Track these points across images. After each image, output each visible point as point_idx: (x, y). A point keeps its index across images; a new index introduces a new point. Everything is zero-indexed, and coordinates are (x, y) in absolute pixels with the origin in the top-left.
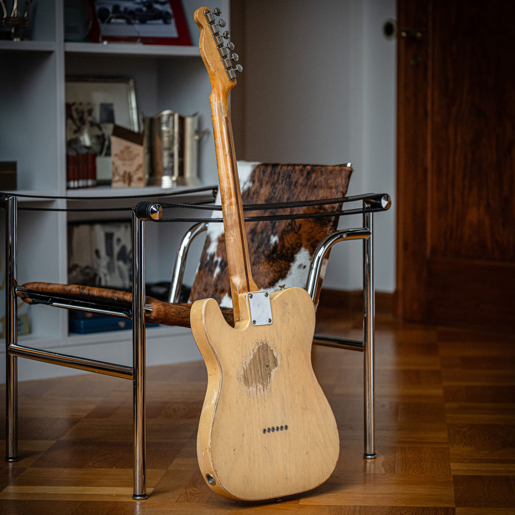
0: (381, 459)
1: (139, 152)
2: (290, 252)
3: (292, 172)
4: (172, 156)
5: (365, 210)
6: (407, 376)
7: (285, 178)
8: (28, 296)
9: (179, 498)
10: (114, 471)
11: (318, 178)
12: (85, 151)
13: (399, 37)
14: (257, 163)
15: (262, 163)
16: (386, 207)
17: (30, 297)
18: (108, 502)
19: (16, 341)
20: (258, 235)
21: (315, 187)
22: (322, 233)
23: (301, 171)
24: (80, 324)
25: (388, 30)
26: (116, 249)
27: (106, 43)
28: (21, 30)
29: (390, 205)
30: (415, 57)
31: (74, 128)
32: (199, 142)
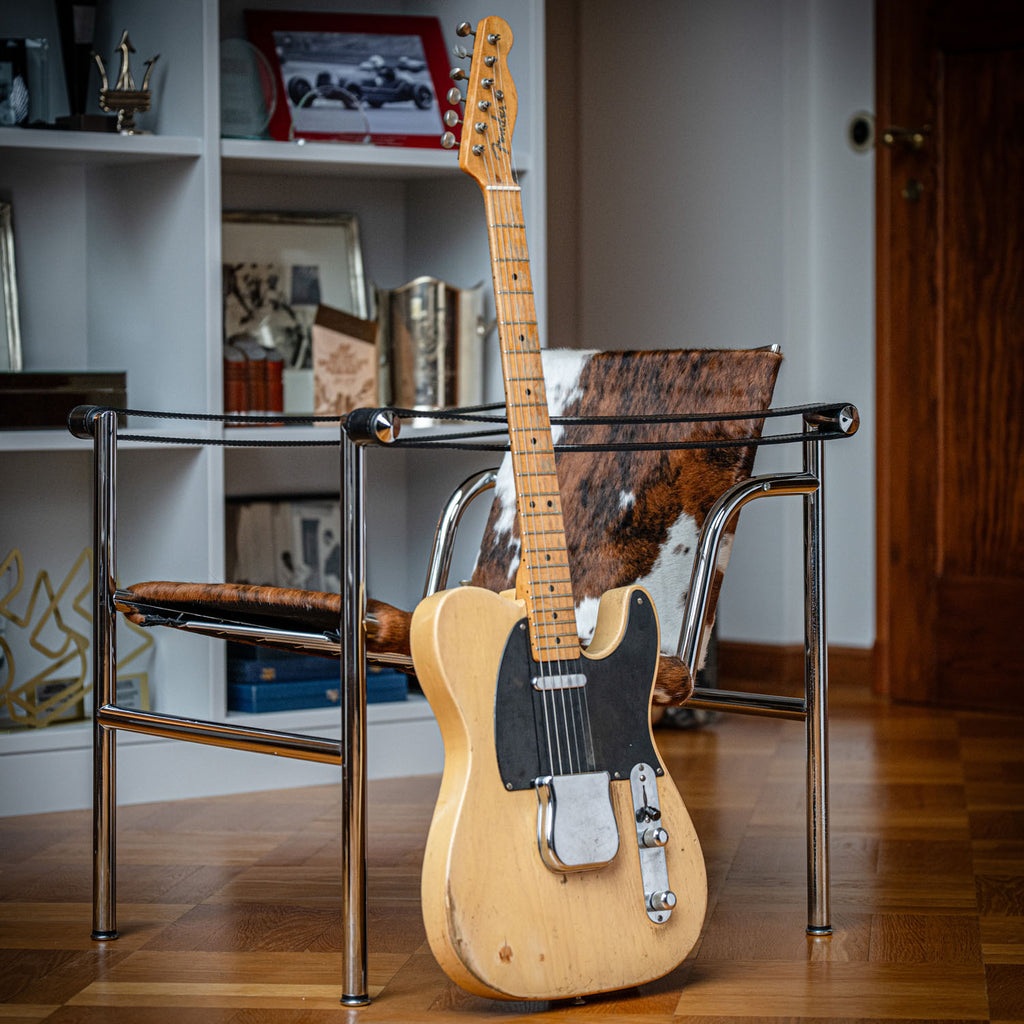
0: (841, 936)
1: (367, 354)
2: (657, 522)
3: (662, 365)
4: (434, 364)
5: (808, 435)
6: (897, 794)
7: (649, 378)
8: (137, 610)
9: (434, 1003)
10: (307, 956)
11: (714, 374)
12: (262, 355)
13: (880, 144)
14: (594, 352)
15: (604, 351)
16: (849, 430)
17: (141, 613)
18: (291, 1011)
19: (114, 700)
20: (596, 491)
21: (708, 393)
22: (722, 483)
23: (680, 362)
24: (250, 691)
25: (859, 133)
26: (324, 551)
27: (301, 142)
28: (137, 117)
29: (857, 426)
30: (912, 184)
31: (242, 312)
32: (486, 339)
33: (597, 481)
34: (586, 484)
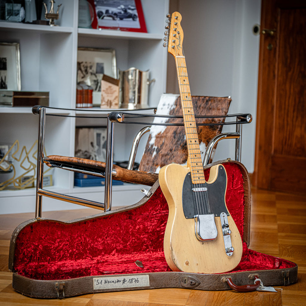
1: (116, 89)
3: (198, 100)
4: (134, 92)
5: (238, 122)
7: (194, 103)
8: (49, 163)
11: (212, 104)
12: (87, 88)
13: (261, 34)
14: (179, 95)
16: (249, 121)
17: (51, 164)
20: (178, 135)
21: (210, 109)
22: (213, 134)
23: (203, 100)
24: (80, 181)
25: (256, 30)
26: (102, 142)
27: (100, 29)
28: (55, 21)
29: (252, 120)
30: (270, 45)
31: (82, 75)
32: (149, 85)
33: (178, 132)
34: (175, 132)
